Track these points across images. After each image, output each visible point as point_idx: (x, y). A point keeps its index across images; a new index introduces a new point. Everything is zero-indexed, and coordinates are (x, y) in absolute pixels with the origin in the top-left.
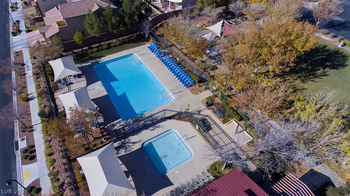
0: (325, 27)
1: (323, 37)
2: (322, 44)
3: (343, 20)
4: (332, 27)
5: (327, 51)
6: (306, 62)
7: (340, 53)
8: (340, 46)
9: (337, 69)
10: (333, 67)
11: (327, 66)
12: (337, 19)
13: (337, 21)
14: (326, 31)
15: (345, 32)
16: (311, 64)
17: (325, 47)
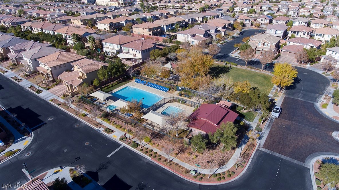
0: (216, 58)
1: (217, 63)
2: (217, 65)
3: (223, 54)
4: (219, 58)
5: (220, 67)
6: (213, 73)
7: (226, 67)
8: (225, 65)
9: (226, 73)
10: (224, 73)
11: (222, 73)
12: (220, 54)
13: (220, 55)
14: (217, 60)
15: (225, 59)
16: (215, 74)
17: (219, 66)
